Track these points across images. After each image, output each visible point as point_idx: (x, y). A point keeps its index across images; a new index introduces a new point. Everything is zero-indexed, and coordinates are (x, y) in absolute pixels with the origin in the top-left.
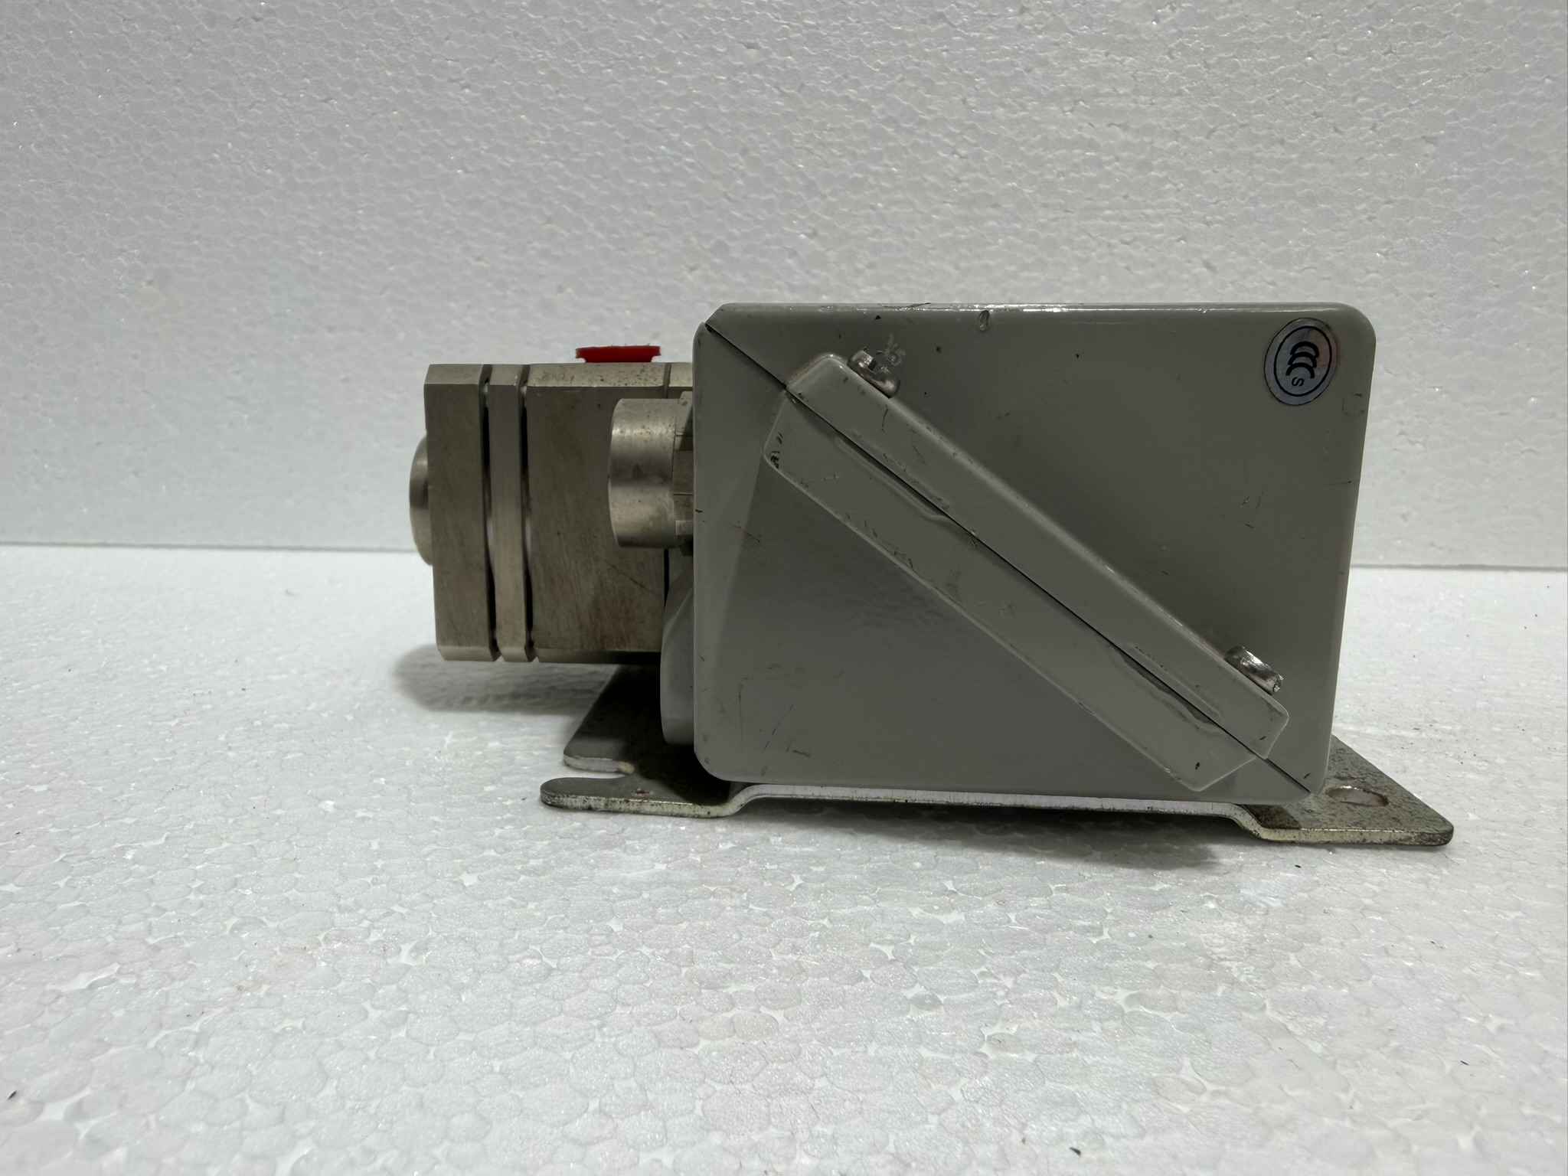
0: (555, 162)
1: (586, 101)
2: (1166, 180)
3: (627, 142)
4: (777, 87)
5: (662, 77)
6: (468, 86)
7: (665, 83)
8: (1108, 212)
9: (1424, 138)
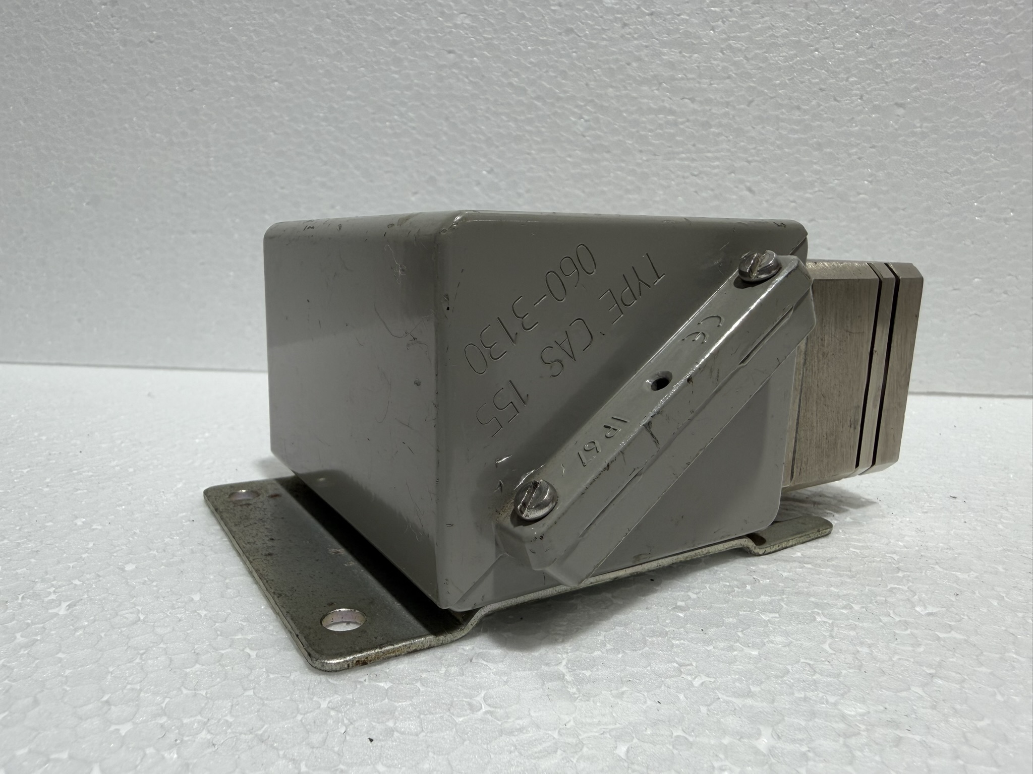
0: (329, 127)
1: (348, 88)
2: (719, 134)
4: (467, 77)
6: (276, 80)
8: (684, 155)
9: (896, 104)
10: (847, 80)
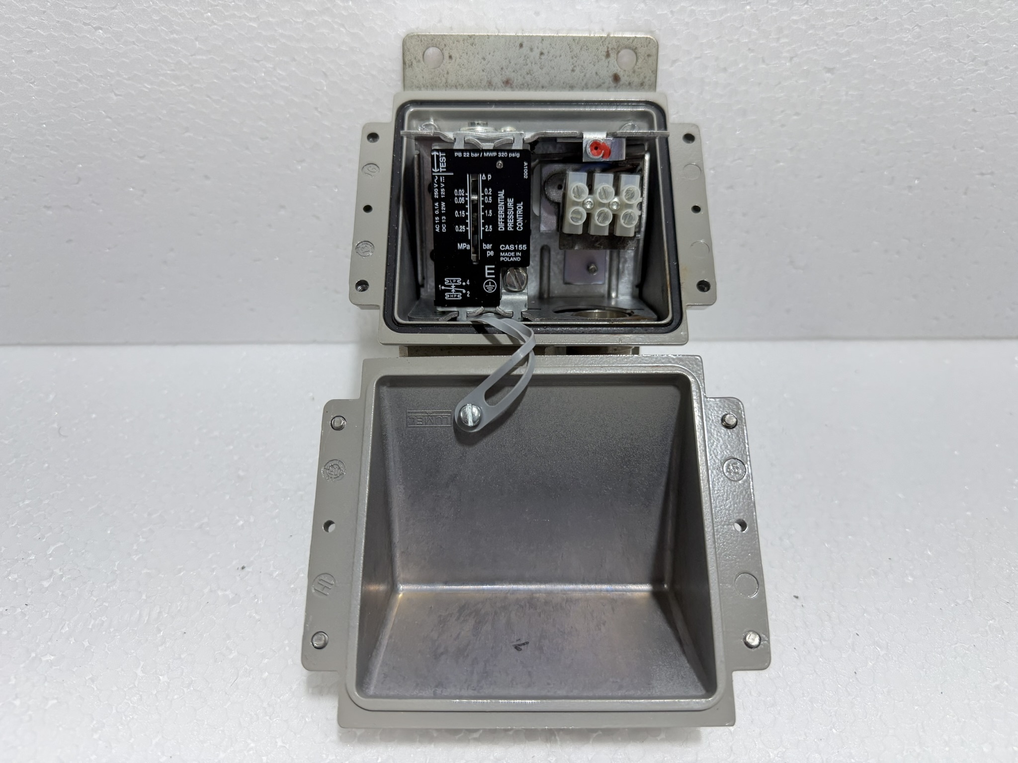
0: (183, 87)
1: (196, 39)
3: (234, 70)
4: (343, 26)
5: (251, 20)
6: (101, 29)
7: (255, 25)
9: (825, 68)
10: (778, 39)
